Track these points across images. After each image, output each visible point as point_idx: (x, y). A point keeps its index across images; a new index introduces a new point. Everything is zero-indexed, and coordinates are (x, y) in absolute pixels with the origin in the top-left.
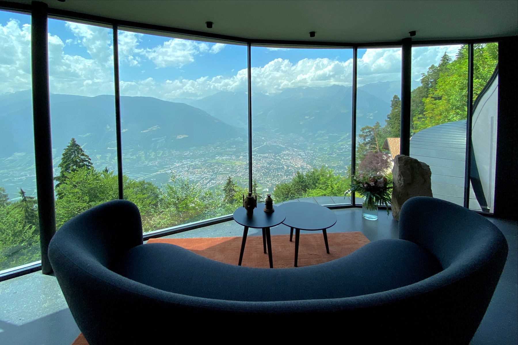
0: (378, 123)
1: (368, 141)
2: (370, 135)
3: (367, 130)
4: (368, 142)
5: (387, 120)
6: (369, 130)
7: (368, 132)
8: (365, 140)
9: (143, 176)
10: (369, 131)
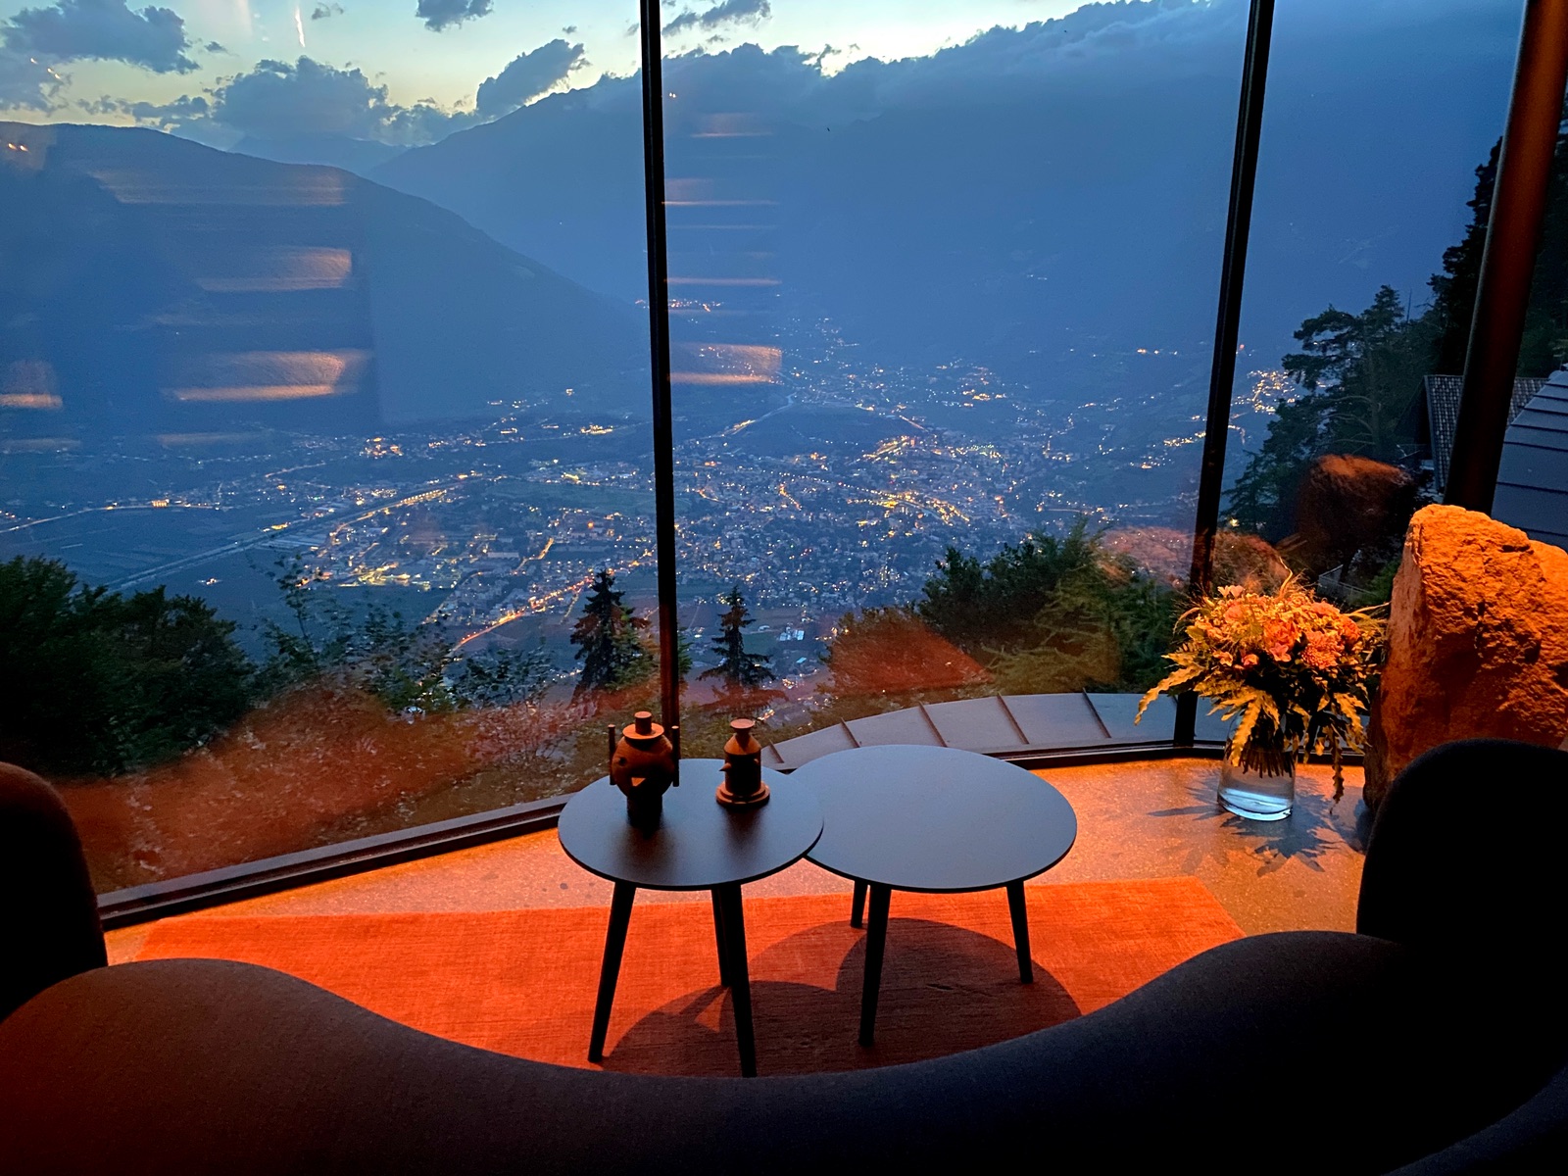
0: (1388, 293)
1: (1328, 390)
2: (1340, 359)
3: (1329, 335)
4: (1327, 395)
5: (1443, 278)
6: (1337, 333)
7: (1333, 341)
8: (1311, 385)
9: (155, 565)
10: (1337, 339)
